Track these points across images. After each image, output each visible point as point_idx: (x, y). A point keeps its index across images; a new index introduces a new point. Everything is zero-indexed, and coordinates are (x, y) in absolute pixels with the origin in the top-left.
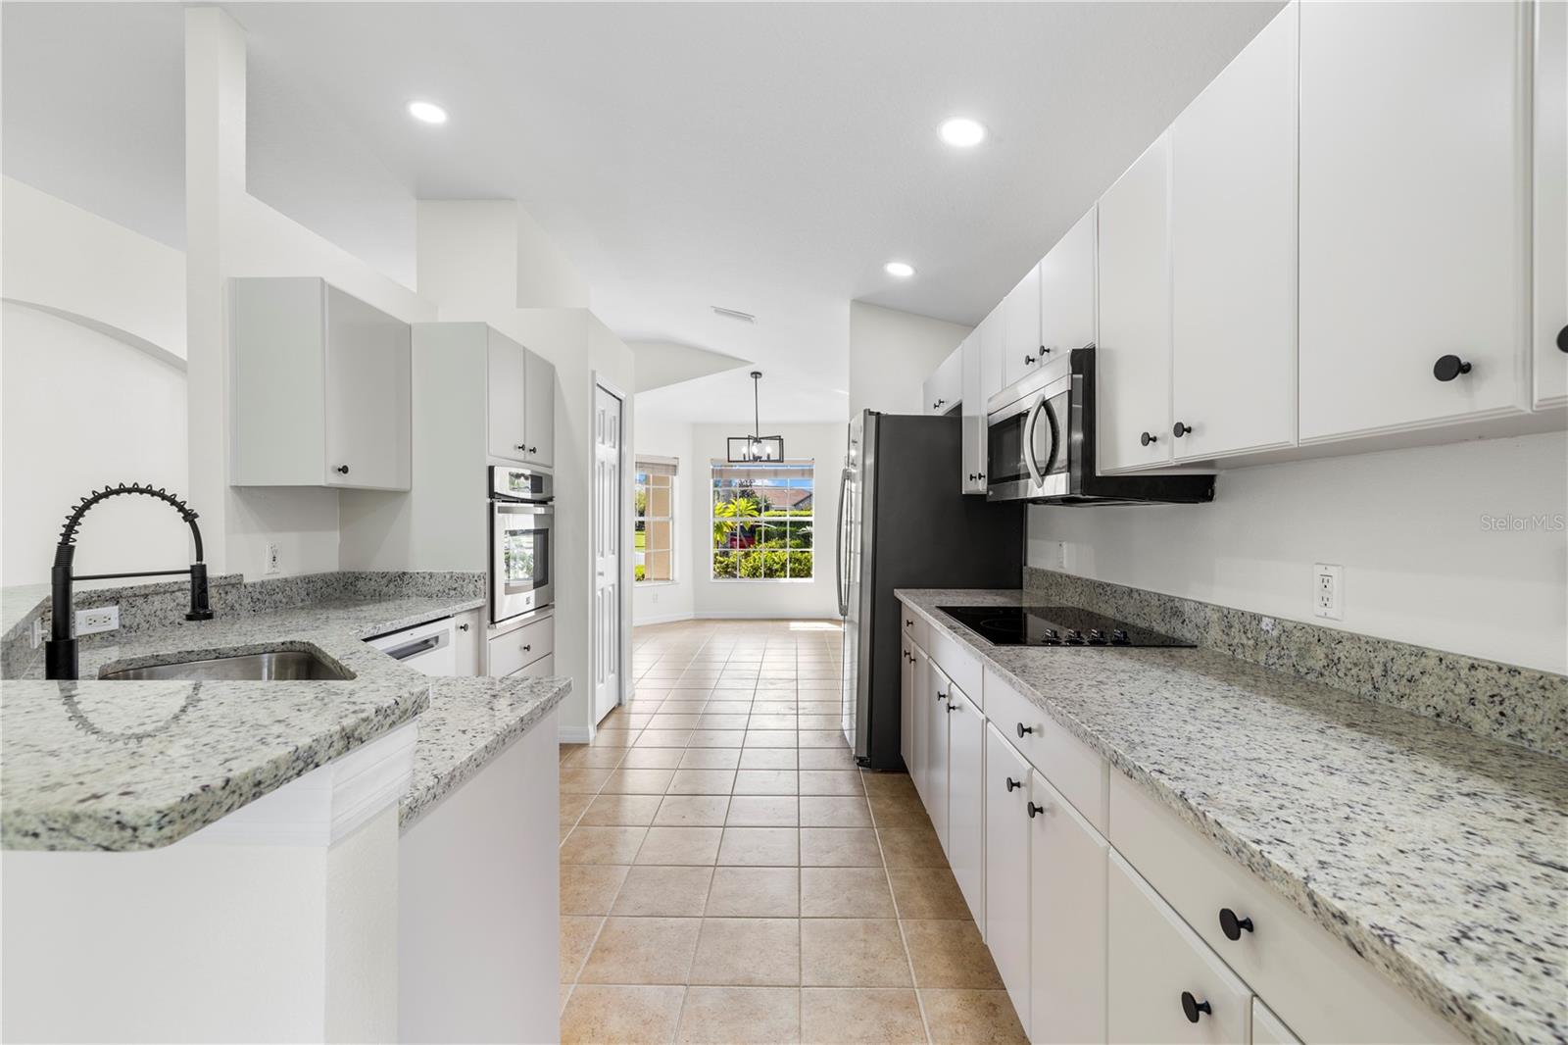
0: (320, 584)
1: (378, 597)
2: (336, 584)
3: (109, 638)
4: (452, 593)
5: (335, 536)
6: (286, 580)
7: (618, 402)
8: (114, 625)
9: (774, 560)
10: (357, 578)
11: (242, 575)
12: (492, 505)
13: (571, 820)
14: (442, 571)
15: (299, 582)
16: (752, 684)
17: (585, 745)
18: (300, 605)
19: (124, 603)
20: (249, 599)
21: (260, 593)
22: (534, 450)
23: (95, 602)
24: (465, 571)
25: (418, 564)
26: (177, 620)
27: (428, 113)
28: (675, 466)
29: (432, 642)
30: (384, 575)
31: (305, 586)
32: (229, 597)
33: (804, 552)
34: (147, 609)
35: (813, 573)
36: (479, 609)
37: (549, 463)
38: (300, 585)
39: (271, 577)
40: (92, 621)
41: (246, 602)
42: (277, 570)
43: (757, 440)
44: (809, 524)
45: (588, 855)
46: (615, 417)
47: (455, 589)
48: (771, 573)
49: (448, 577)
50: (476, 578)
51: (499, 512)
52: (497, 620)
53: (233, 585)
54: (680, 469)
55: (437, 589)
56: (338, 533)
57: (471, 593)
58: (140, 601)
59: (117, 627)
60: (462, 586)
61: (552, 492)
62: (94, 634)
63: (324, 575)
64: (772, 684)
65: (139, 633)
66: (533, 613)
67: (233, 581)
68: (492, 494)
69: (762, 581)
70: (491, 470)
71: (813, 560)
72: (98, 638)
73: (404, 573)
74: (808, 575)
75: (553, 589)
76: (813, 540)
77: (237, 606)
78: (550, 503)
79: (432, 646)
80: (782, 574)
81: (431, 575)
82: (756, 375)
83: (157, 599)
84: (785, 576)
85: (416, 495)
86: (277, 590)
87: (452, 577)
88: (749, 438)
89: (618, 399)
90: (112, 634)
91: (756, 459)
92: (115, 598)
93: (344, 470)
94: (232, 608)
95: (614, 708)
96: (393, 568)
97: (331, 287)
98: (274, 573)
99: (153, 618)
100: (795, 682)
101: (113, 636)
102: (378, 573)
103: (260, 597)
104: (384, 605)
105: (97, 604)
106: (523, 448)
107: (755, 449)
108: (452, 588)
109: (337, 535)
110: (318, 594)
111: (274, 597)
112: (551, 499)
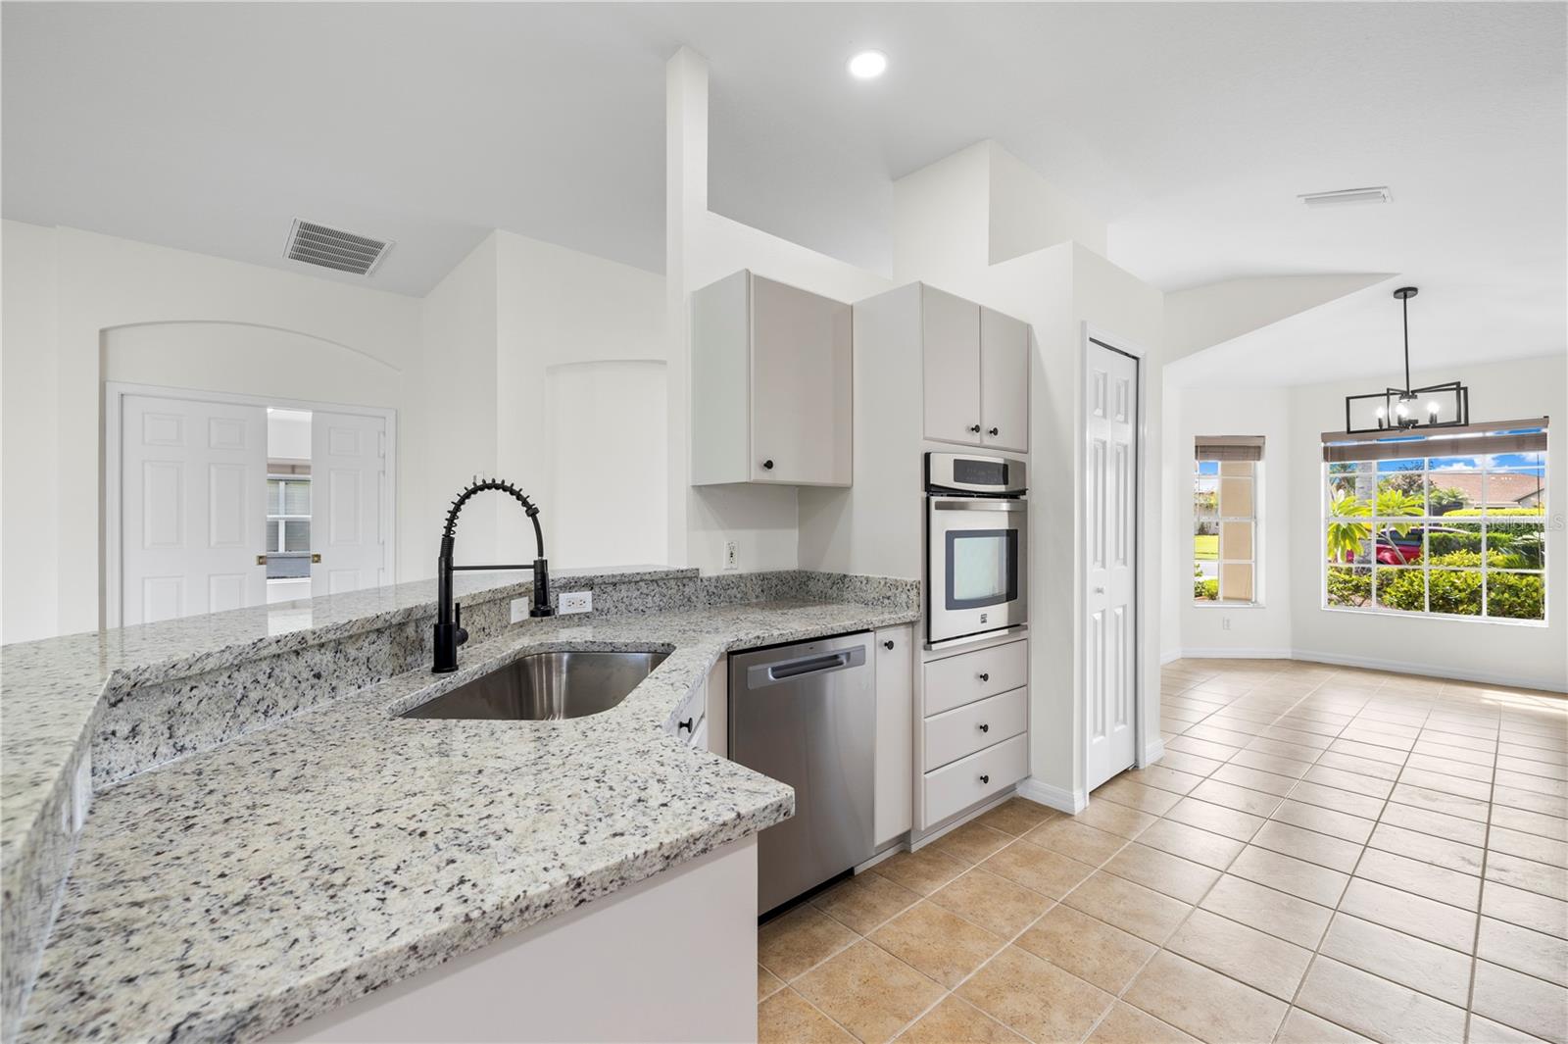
0: (775, 582)
1: (824, 599)
2: (791, 582)
3: (582, 619)
4: (886, 601)
5: (794, 534)
6: (741, 576)
7: (1134, 361)
8: (588, 608)
9: (1453, 584)
10: (809, 578)
11: (698, 570)
12: (928, 500)
13: (1007, 930)
14: (878, 576)
15: (754, 578)
16: (1383, 789)
17: (1066, 815)
18: (754, 601)
19: (597, 589)
20: (705, 592)
21: (715, 587)
22: (995, 432)
23: (574, 587)
24: (899, 578)
25: (858, 569)
26: (641, 608)
27: (868, 66)
28: (1259, 447)
29: (843, 659)
30: (829, 576)
31: (760, 583)
32: (687, 589)
33: (1527, 575)
34: (616, 596)
35: (1547, 610)
36: (912, 624)
37: (1025, 449)
38: (755, 581)
39: (727, 573)
40: (571, 603)
41: (702, 595)
42: (734, 566)
43: (1408, 394)
44: (1539, 528)
45: (1013, 1003)
46: (1126, 382)
47: (888, 598)
48: (1444, 603)
49: (883, 583)
50: (908, 587)
51: (937, 508)
52: (933, 640)
53: (690, 579)
54: (1268, 449)
55: (872, 596)
56: (797, 532)
57: (904, 604)
58: (610, 588)
59: (590, 610)
60: (895, 595)
61: (1025, 485)
62: (574, 615)
63: (780, 572)
64: (1426, 798)
65: (609, 616)
66: (1006, 632)
67: (689, 575)
68: (930, 488)
69: (1426, 615)
70: (927, 457)
71: (1546, 591)
72: (576, 618)
73: (845, 576)
74: (1535, 612)
75: (1026, 606)
76: (1546, 553)
77: (694, 598)
78: (1022, 497)
79: (841, 663)
80: (1473, 607)
81: (868, 580)
82: (1405, 293)
83: (623, 587)
84: (1479, 613)
85: (857, 492)
86: (732, 585)
87: (886, 583)
88: (1388, 394)
89: (1134, 357)
90: (587, 615)
91: (1404, 425)
92: (589, 584)
93: (769, 465)
94: (689, 600)
95: (1126, 771)
96: (837, 570)
97: (758, 278)
98: (732, 569)
99: (621, 604)
100: (1485, 808)
101: (588, 617)
102: (824, 574)
103: (715, 591)
104: (830, 607)
105: (576, 589)
106: (977, 429)
107: (1403, 410)
108: (887, 593)
109: (795, 534)
110: (773, 591)
111: (729, 592)
112: (1023, 492)
